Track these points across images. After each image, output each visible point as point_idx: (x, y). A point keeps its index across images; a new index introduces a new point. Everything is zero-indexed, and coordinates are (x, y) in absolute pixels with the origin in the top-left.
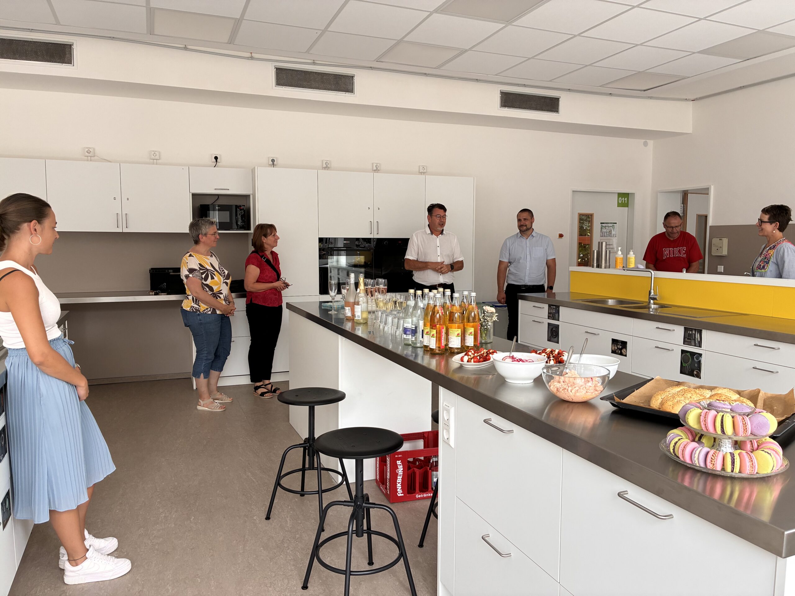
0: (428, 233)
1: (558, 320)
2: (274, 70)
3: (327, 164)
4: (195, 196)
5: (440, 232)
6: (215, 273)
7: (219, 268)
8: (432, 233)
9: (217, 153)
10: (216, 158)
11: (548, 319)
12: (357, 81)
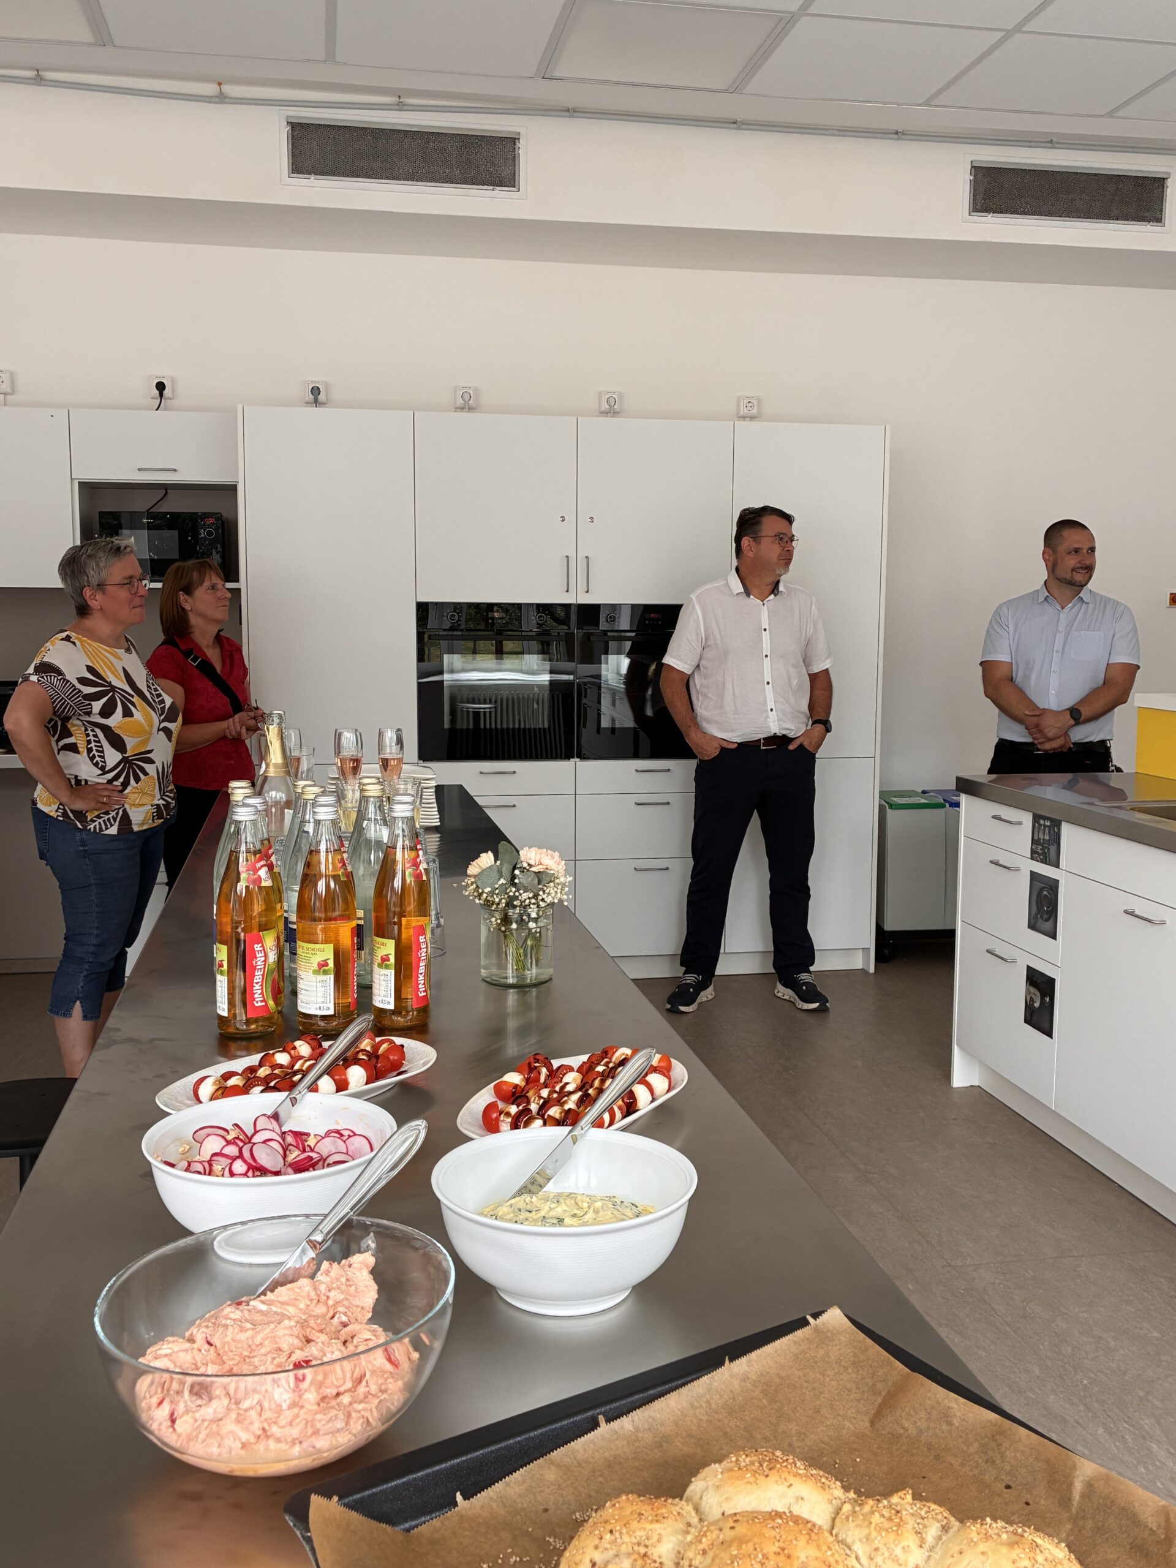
0: (736, 591)
1: (1057, 866)
2: (287, 129)
3: (467, 397)
4: (90, 490)
5: (770, 588)
6: (136, 699)
7: (148, 686)
8: (748, 593)
9: (162, 373)
10: (161, 387)
11: (1032, 858)
12: (525, 152)
